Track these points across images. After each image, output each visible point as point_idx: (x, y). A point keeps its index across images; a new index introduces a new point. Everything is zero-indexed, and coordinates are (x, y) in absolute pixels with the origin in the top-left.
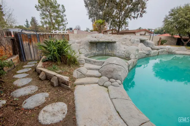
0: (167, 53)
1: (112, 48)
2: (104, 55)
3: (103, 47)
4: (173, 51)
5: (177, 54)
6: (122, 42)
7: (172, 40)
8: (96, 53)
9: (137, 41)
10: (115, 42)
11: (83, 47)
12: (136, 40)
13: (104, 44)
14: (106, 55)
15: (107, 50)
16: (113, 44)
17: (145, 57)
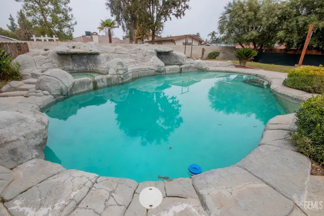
0: (197, 70)
1: (96, 62)
2: (88, 72)
3: (85, 61)
4: (204, 67)
5: (210, 71)
6: (132, 54)
7: (232, 53)
8: (73, 68)
9: (151, 53)
10: (97, 54)
11: (50, 60)
12: (149, 51)
13: (86, 57)
14: (90, 72)
15: (90, 65)
16: (96, 56)
17: (154, 75)
